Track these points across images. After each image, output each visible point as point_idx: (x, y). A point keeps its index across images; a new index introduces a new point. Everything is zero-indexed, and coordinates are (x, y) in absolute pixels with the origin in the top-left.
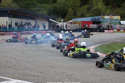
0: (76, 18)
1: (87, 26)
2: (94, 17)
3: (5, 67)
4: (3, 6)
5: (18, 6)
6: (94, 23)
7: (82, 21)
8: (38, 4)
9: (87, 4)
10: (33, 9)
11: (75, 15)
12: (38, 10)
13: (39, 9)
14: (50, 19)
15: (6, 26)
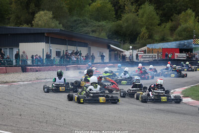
0: (153, 43)
1: (170, 56)
2: (182, 42)
3: (40, 122)
4: (38, 25)
5: (61, 25)
6: (181, 51)
7: (163, 48)
8: (91, 21)
9: (170, 21)
10: (85, 29)
11: (151, 39)
12: (93, 31)
13: (94, 29)
14: (112, 46)
15: (42, 57)
